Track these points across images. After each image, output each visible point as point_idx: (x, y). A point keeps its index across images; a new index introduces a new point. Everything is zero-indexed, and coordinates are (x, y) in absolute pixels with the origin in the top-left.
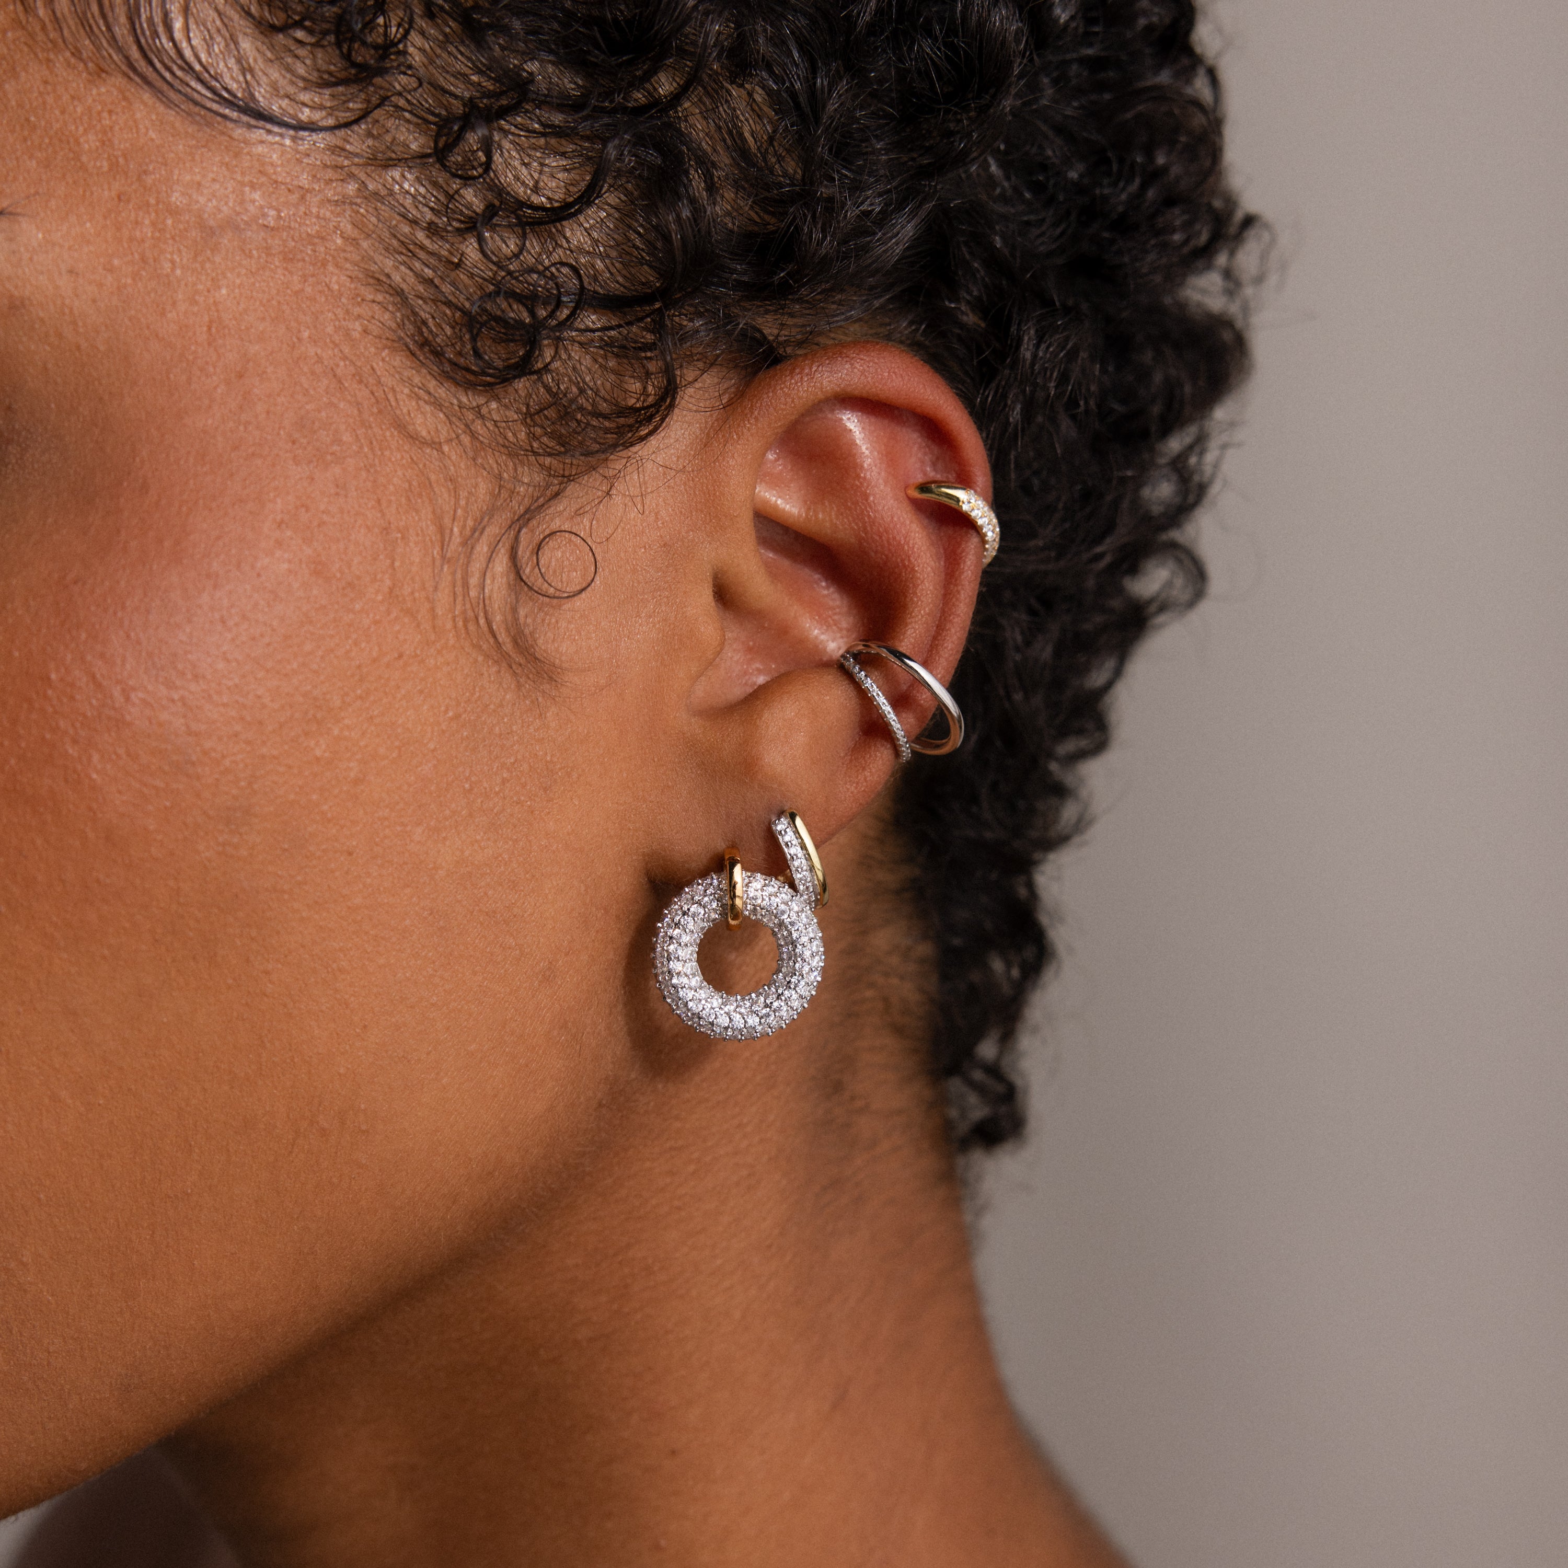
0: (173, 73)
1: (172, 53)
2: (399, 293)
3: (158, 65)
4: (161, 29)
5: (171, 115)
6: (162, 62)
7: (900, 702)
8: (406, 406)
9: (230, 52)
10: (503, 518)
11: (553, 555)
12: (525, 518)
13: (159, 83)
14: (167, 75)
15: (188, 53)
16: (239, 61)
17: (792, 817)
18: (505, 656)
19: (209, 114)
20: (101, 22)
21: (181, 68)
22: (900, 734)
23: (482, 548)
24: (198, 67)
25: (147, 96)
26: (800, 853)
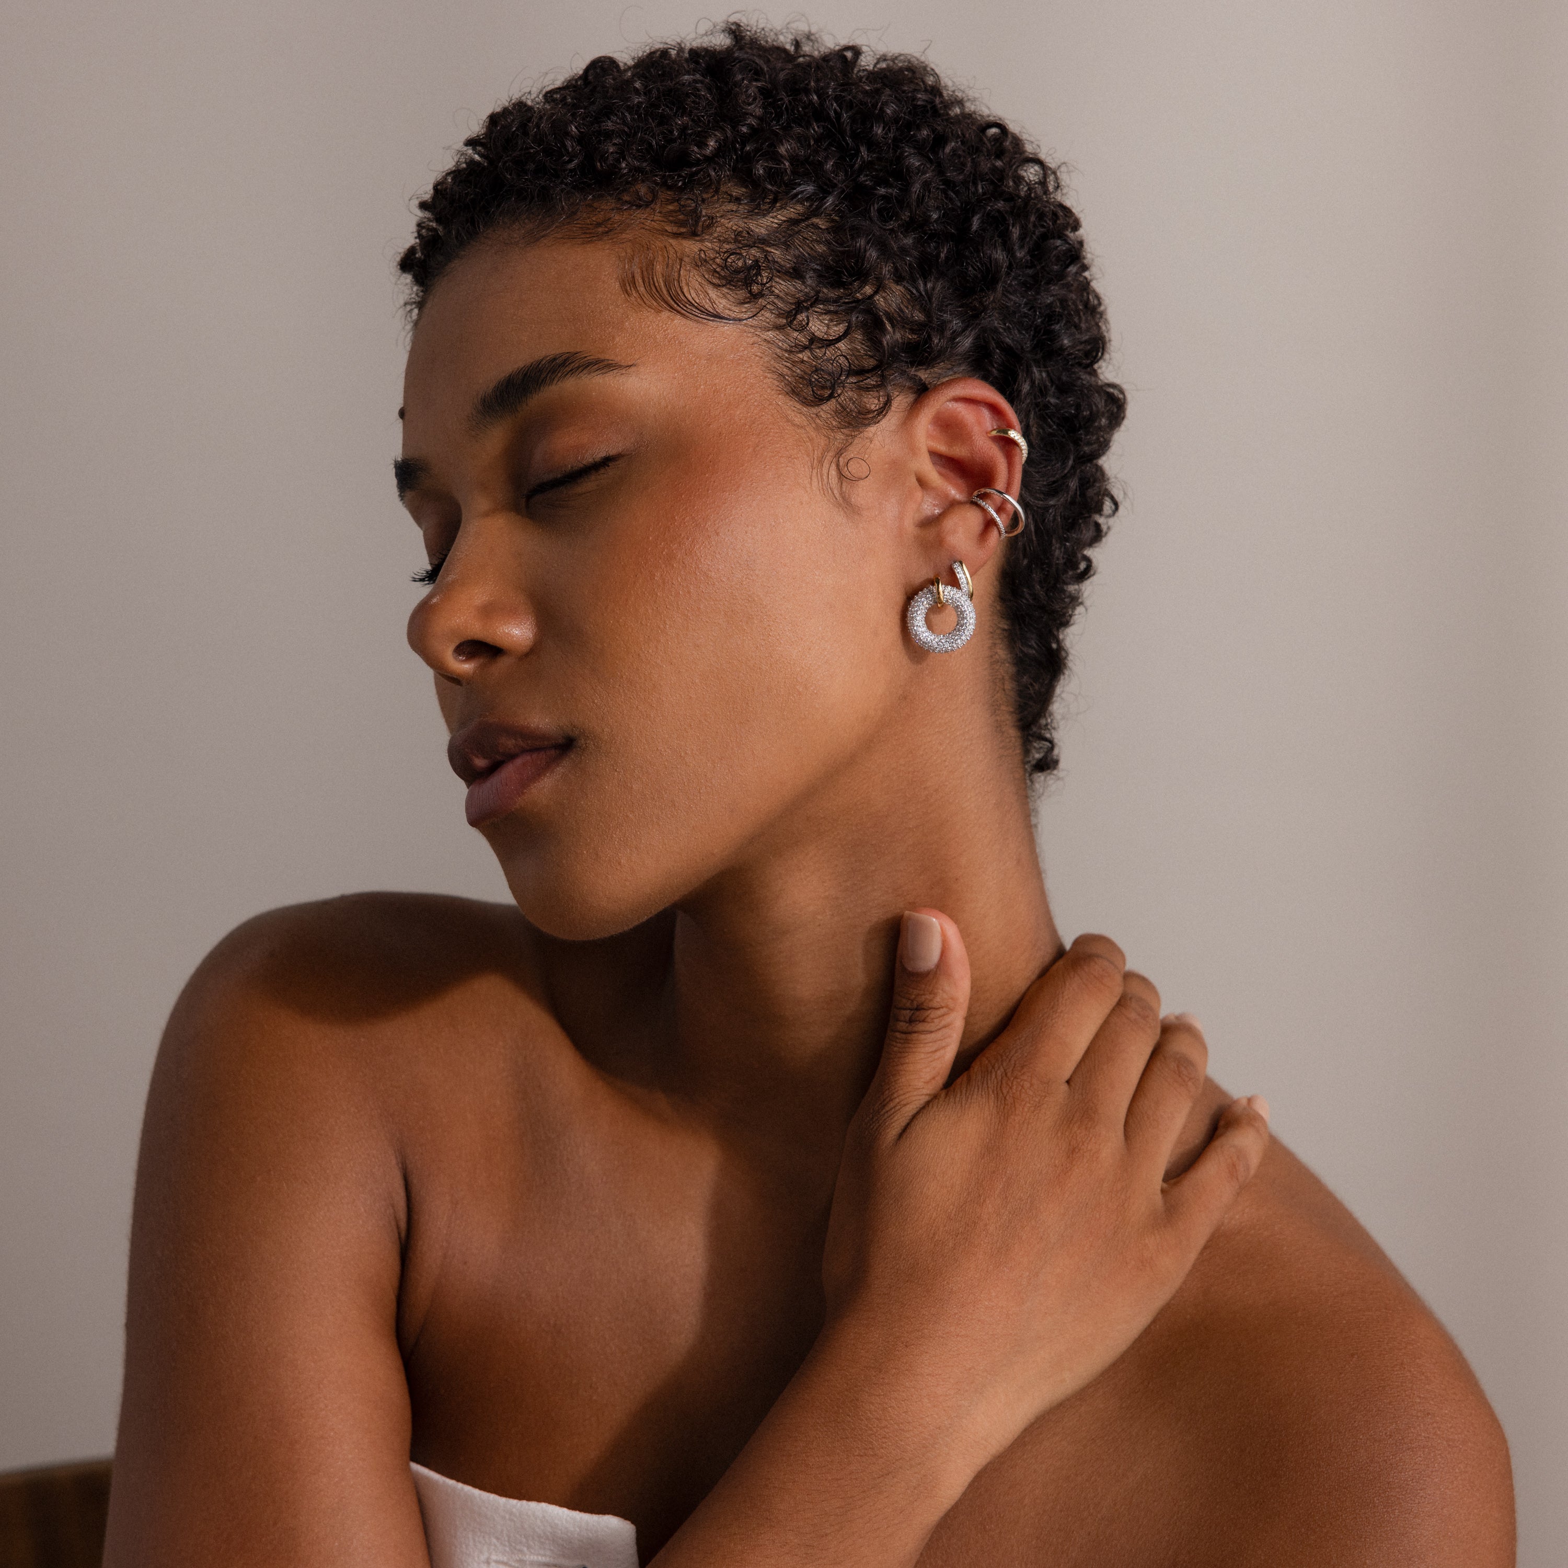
0: (686, 307)
1: (686, 300)
2: (781, 375)
3: (682, 306)
4: (680, 292)
5: (689, 322)
6: (683, 304)
7: (999, 510)
8: (792, 415)
9: (706, 297)
10: (831, 454)
11: (853, 466)
12: (839, 453)
13: (683, 312)
14: (685, 308)
15: (691, 300)
16: (710, 300)
17: (961, 563)
18: (840, 505)
19: (700, 319)
20: (657, 293)
21: (690, 305)
22: (1001, 526)
23: (826, 465)
24: (696, 304)
25: (679, 317)
26: (964, 577)
